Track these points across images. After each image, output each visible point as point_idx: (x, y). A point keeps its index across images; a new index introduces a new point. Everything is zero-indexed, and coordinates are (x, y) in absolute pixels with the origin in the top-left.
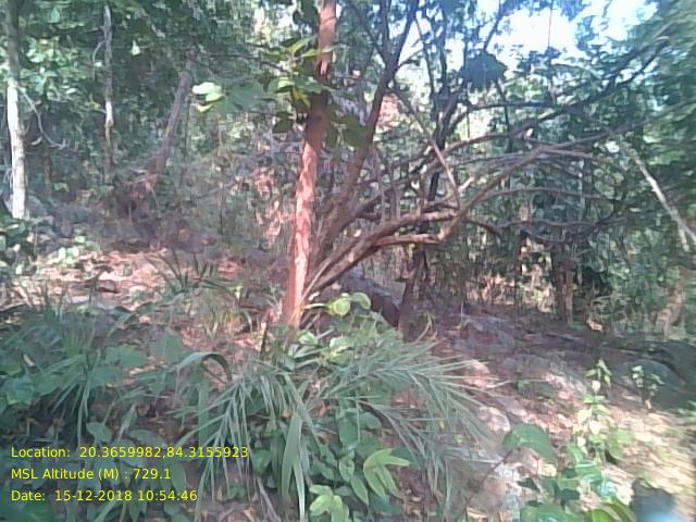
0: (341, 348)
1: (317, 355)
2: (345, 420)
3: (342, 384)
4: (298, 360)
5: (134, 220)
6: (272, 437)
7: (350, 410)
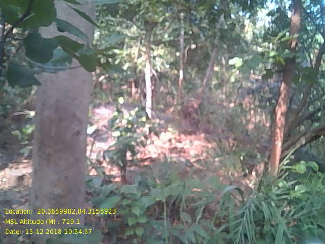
0: (301, 192)
1: (288, 194)
2: (307, 231)
3: (305, 211)
4: (278, 195)
5: (190, 121)
6: (267, 234)
7: (311, 226)
